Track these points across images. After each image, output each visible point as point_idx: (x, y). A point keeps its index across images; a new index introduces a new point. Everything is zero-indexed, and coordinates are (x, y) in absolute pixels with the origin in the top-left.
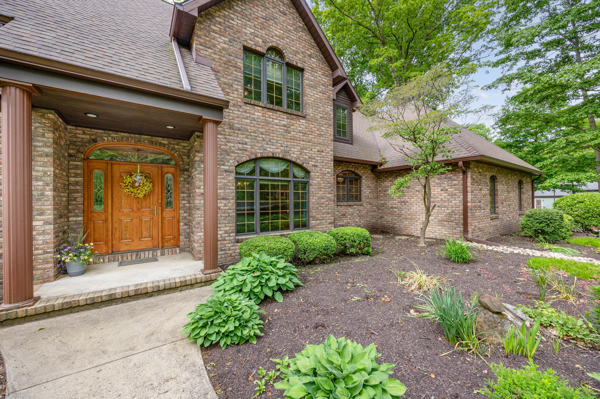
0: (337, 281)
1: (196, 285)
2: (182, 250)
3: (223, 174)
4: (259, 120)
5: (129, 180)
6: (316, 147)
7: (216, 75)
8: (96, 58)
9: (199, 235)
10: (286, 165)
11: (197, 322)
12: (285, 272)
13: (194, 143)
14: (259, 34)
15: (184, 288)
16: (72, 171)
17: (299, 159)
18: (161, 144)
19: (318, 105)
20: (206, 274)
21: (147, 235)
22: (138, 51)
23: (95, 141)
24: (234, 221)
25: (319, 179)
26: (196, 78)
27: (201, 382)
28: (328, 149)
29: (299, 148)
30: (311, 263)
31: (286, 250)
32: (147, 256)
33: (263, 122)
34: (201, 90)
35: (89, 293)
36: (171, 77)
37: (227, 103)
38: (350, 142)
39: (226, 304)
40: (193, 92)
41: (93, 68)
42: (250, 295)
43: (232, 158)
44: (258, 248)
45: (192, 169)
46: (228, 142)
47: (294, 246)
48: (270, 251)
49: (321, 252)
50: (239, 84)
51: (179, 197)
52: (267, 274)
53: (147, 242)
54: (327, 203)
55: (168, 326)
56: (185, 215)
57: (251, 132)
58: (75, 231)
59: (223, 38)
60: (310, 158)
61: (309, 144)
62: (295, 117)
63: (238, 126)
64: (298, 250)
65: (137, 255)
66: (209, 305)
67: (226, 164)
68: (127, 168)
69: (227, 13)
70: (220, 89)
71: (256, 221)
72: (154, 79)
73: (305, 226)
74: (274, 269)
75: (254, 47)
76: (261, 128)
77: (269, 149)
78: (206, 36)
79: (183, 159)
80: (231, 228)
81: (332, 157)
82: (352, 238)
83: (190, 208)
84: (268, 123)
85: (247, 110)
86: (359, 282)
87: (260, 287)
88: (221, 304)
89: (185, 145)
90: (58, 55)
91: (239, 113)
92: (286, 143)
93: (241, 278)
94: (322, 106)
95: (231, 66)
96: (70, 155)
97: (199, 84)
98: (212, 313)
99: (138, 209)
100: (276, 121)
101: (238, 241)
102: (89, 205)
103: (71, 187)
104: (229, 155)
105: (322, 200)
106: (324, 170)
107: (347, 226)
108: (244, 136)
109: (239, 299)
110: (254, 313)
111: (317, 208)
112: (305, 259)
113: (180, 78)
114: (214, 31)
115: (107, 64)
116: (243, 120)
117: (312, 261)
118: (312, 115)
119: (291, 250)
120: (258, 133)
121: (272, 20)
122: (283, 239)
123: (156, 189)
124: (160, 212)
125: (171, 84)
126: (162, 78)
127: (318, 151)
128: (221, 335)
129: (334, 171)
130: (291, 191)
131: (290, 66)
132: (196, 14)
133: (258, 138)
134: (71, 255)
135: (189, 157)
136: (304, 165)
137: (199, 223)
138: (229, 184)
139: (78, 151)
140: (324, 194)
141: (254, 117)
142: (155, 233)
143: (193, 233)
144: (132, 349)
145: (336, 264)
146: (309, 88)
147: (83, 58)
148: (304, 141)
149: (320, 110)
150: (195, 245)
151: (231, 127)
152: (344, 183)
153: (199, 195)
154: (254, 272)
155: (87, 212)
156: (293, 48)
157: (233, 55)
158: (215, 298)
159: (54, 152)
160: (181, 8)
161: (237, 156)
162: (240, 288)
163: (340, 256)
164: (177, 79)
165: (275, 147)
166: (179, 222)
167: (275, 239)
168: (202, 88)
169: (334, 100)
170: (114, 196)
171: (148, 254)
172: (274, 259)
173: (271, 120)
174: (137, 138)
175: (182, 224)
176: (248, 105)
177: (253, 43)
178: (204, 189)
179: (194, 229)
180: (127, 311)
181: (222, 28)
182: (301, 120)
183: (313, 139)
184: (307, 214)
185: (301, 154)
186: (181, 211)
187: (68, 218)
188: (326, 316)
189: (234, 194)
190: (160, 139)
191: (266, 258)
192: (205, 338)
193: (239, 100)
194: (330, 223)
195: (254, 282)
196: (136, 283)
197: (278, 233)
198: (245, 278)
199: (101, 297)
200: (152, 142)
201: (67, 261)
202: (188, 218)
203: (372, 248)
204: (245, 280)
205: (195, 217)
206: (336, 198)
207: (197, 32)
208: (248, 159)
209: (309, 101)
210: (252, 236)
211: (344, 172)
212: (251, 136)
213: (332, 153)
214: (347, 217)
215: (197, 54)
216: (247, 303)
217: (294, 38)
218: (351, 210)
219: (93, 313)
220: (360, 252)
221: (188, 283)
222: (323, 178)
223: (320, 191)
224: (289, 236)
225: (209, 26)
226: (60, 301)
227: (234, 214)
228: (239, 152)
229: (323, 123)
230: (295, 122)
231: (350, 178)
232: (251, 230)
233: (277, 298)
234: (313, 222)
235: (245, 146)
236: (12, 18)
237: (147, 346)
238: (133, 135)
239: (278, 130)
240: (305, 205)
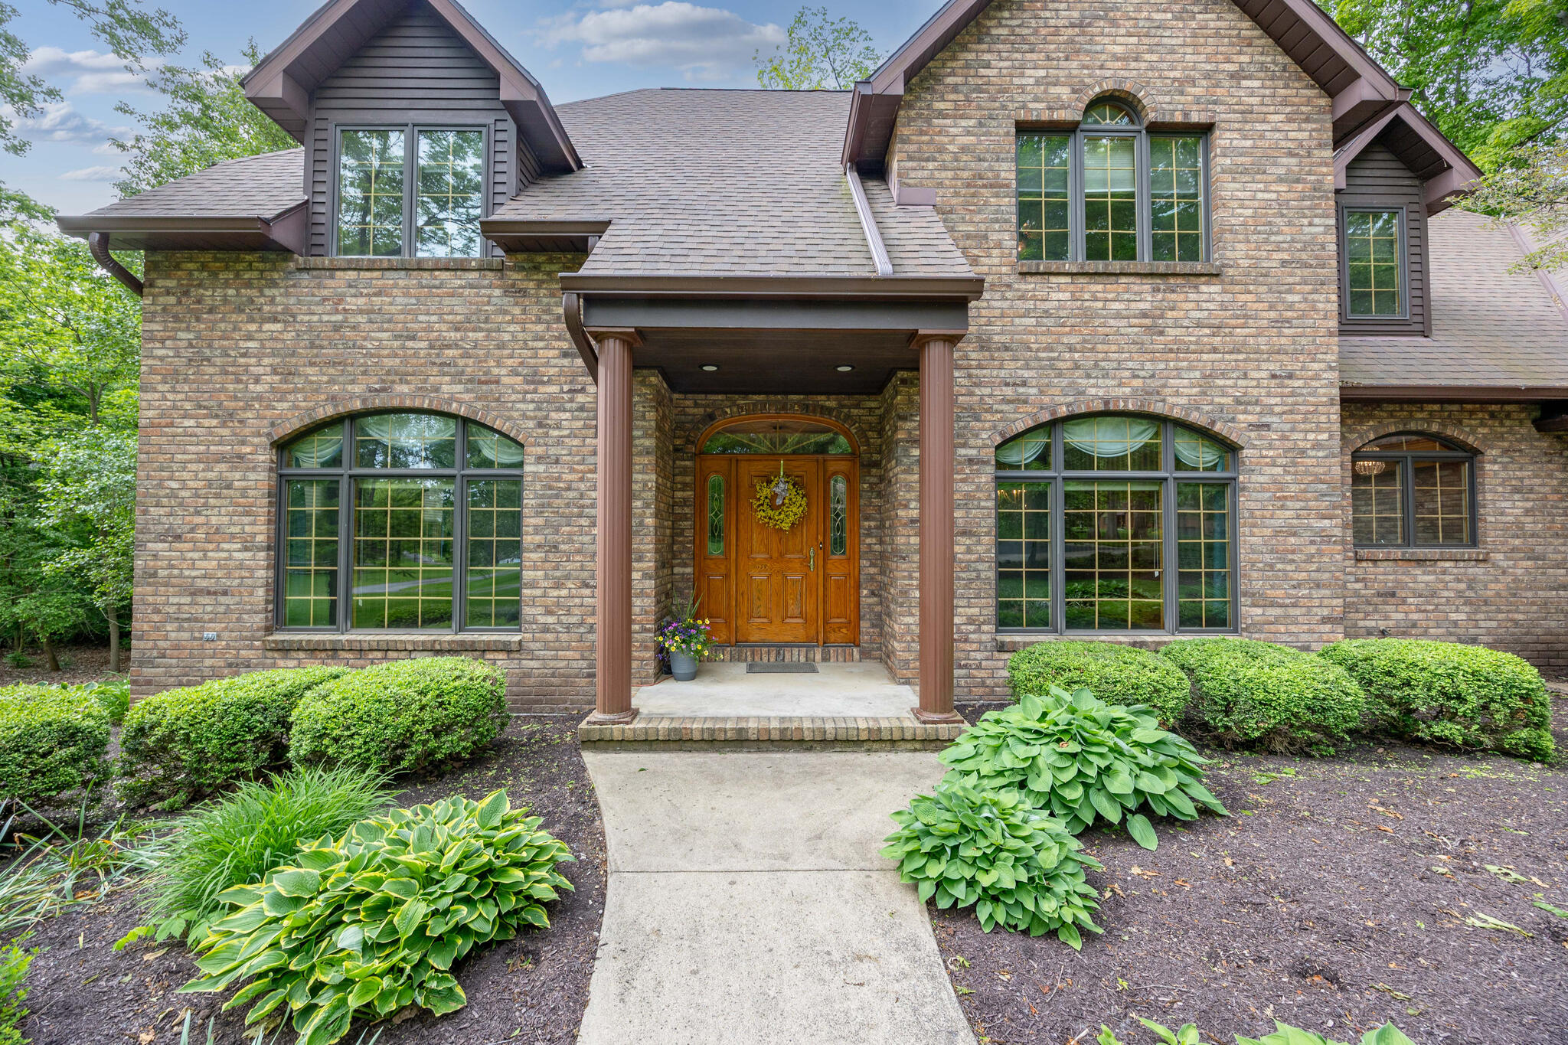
0: (1380, 834)
1: (903, 745)
2: (865, 655)
3: (963, 470)
4: (1063, 313)
5: (766, 492)
6: (1264, 366)
7: (945, 221)
8: (720, 253)
9: (906, 622)
10: (1151, 432)
11: (918, 838)
12: (1162, 758)
13: (893, 399)
14: (1061, 73)
15: (875, 746)
16: (679, 479)
17: (1198, 409)
18: (826, 411)
19: (1270, 224)
20: (924, 722)
21: (797, 612)
22: (787, 217)
23: (711, 417)
24: (992, 593)
25: (1280, 470)
26: (902, 242)
27: (936, 996)
28: (1315, 366)
29: (1197, 374)
30: (1256, 746)
31: (1157, 691)
32: (795, 658)
33: (1076, 316)
34: (915, 269)
35: (706, 719)
36: (850, 255)
37: (976, 287)
38: (1419, 327)
39: (986, 813)
40: (898, 275)
41: (717, 274)
42: (1051, 801)
43: (987, 425)
44: (1067, 674)
45: (889, 461)
46: (975, 385)
47: (1187, 684)
48: (1104, 686)
49: (1296, 715)
50: (1006, 226)
51: (859, 527)
52: (1101, 755)
53: (795, 628)
54: (1313, 549)
55: (851, 827)
56: (873, 570)
57: (1038, 350)
58: (681, 595)
59: (963, 123)
60: (1238, 402)
61: (1234, 356)
62: (1180, 281)
63: (1003, 339)
64: (1199, 697)
65: (778, 653)
66: (945, 802)
67: (972, 442)
68: (759, 467)
69: (971, 56)
70: (959, 253)
71: (1055, 596)
72: (817, 268)
73: (1219, 621)
74: (1122, 744)
75: (1045, 116)
76: (1070, 333)
77: (1093, 391)
78: (922, 133)
79: (867, 439)
80: (985, 612)
81: (1336, 392)
82: (1446, 682)
83: (882, 556)
84: (1088, 315)
85: (1027, 291)
86: (1497, 859)
87: (1081, 789)
88: (976, 808)
89: (873, 405)
90: (667, 266)
91: (1006, 304)
92: (1148, 365)
93: (1022, 751)
94: (1290, 224)
95: (985, 186)
96: (676, 450)
97: (910, 255)
98: (955, 828)
99: (781, 555)
100: (1116, 306)
101: (1002, 648)
102: (702, 546)
103: (678, 510)
104: (978, 419)
105: (1292, 540)
106: (1301, 436)
107: (1405, 634)
108: (1020, 363)
109: (1021, 806)
110: (1067, 858)
111: (1272, 566)
112: (1227, 728)
113: (868, 252)
114: (941, 114)
115: (736, 260)
116: (1017, 321)
117: (1259, 740)
118: (1244, 263)
119: (1174, 694)
120: (1061, 348)
121: (1100, 18)
122: (1145, 657)
123: (814, 511)
124: (821, 563)
125: (851, 268)
126: (832, 261)
127: (1274, 377)
128: (979, 891)
129: (1343, 437)
130: (1168, 510)
131: (1161, 131)
132: (899, 89)
133: (1061, 364)
134: (677, 638)
135: (881, 432)
136: (1217, 428)
137: (905, 593)
138: (978, 495)
139: (688, 441)
140: (1298, 517)
141: (1047, 305)
142: (810, 608)
143: (889, 615)
144: (785, 857)
145: (1366, 770)
146: (1234, 180)
147: (702, 259)
148: (1215, 351)
149: (1280, 238)
150: (896, 644)
151: (984, 345)
152: (1386, 477)
153: (905, 525)
154: (1059, 740)
155: (699, 558)
156: (1172, 74)
157: (988, 156)
158: (956, 789)
159: (657, 446)
160: (867, 91)
161: (1000, 420)
162: (1019, 778)
163: (1380, 743)
164: (862, 255)
165: (1113, 383)
166: (858, 587)
167: (1117, 652)
168: (916, 262)
169: (1338, 192)
170: (741, 526)
171: (797, 655)
172: (1119, 712)
173: (1100, 304)
174: (778, 401)
175: (865, 592)
176: (1029, 279)
177: (1043, 105)
178: (921, 508)
179: (892, 606)
180: (768, 772)
181: (961, 97)
182: (1204, 288)
183: (1251, 341)
184: (1228, 584)
185: (1205, 394)
186: (864, 563)
187: (672, 567)
188: (1344, 947)
189: (992, 521)
190: (821, 399)
191: (1091, 705)
192: (938, 885)
193: (1004, 269)
194: (1325, 620)
195: (1060, 769)
196: (782, 714)
197: (1123, 637)
198: (1034, 751)
199: (725, 731)
200: (807, 406)
201: (673, 649)
202: (879, 578)
203: (1555, 734)
204: (1034, 758)
205: (896, 579)
206: (1350, 532)
207: (902, 130)
208: (1031, 424)
209: (1233, 221)
210: (1041, 638)
211: (1384, 441)
212: (1040, 359)
213: (1334, 376)
214: (1404, 603)
215: (901, 184)
216: (1046, 825)
217: (1174, 41)
218: (1423, 577)
219: (712, 760)
220: (1487, 740)
221: (886, 736)
222: (1295, 465)
223: (1282, 508)
224: (1163, 649)
225: (929, 107)
226: (665, 725)
227: (992, 575)
228: (1004, 407)
229: (1291, 280)
230: (1182, 297)
231: (1416, 459)
232: (1040, 621)
233: (1136, 835)
234: (1250, 612)
235: (1021, 390)
236: (609, 223)
237: (811, 862)
238: (772, 397)
239: (1122, 331)
240: (1220, 554)
